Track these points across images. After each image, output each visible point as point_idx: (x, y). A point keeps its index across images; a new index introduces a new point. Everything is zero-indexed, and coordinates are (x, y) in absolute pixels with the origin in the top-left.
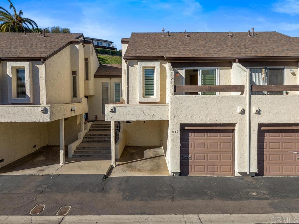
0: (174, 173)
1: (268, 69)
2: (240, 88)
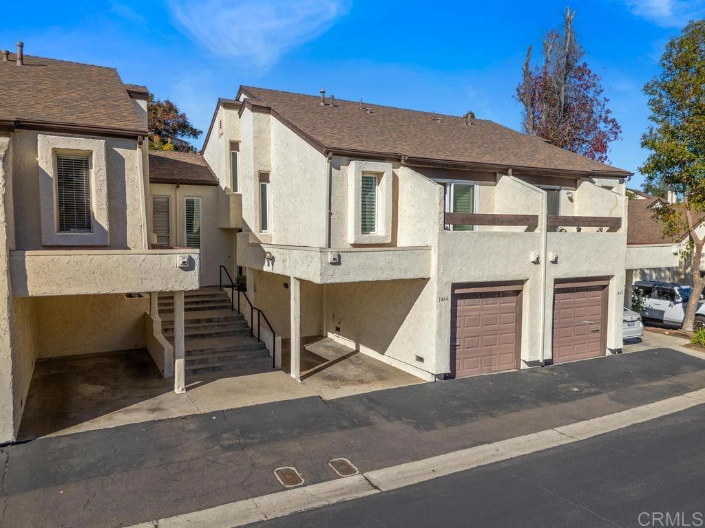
0: (436, 376)
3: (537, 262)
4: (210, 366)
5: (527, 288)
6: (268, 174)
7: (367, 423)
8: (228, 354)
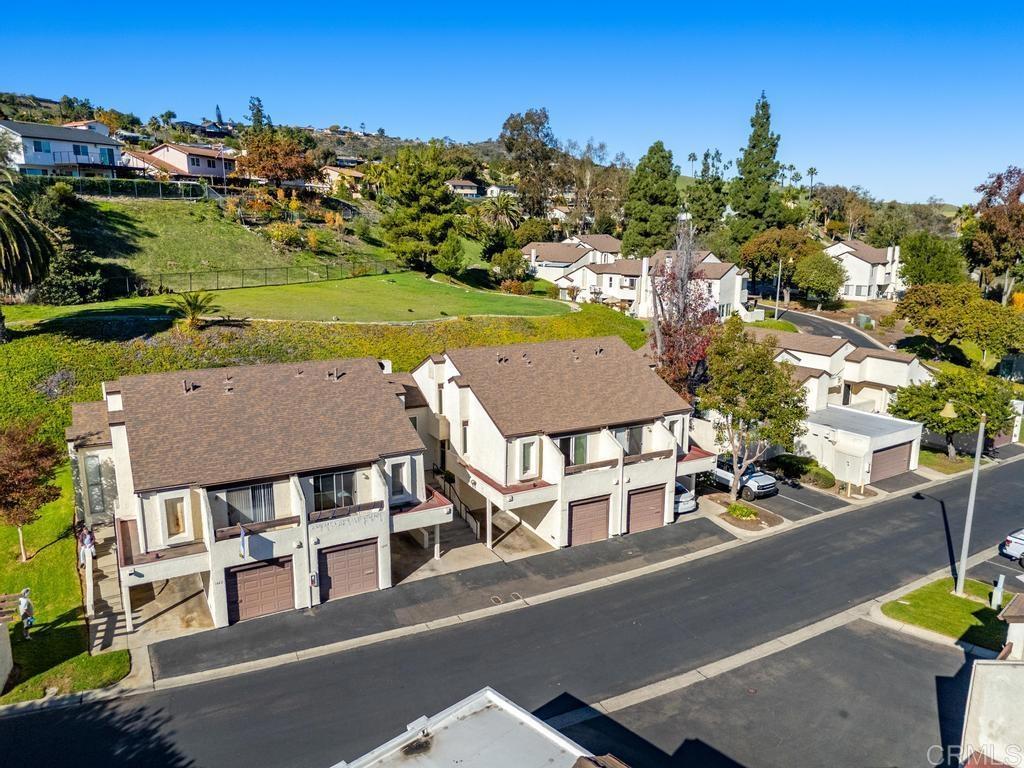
3: (617, 484)
5: (611, 497)
7: (526, 576)
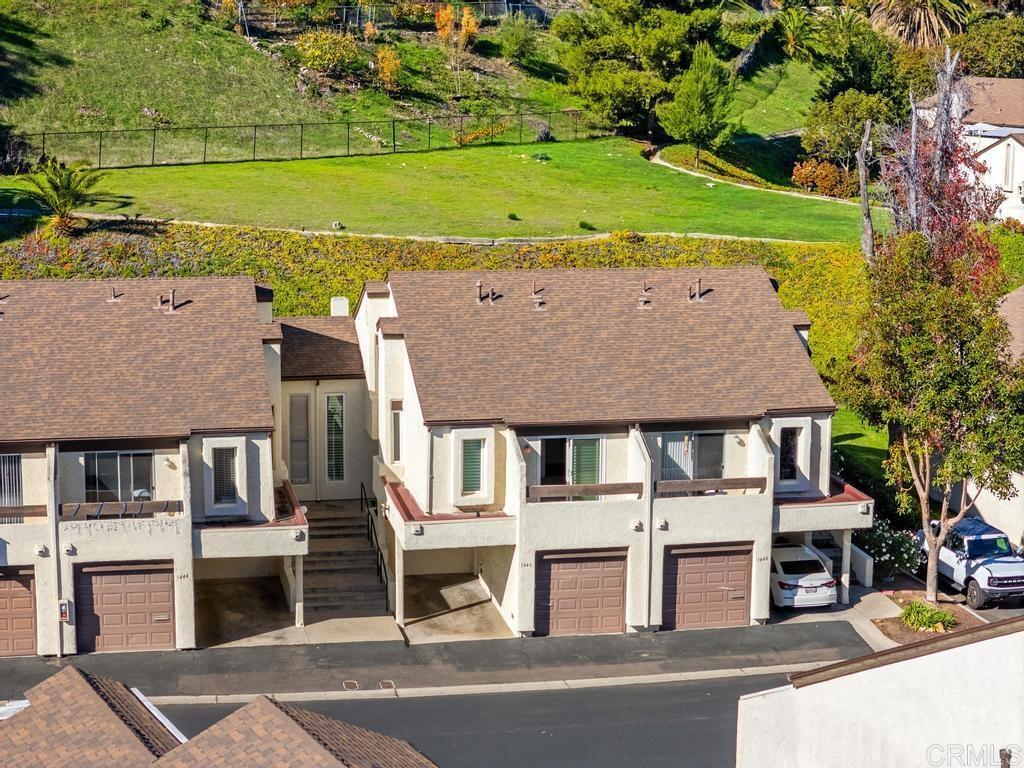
0: (523, 632)
1: (695, 435)
2: (636, 488)
4: (329, 604)
6: (401, 402)
8: (349, 594)
